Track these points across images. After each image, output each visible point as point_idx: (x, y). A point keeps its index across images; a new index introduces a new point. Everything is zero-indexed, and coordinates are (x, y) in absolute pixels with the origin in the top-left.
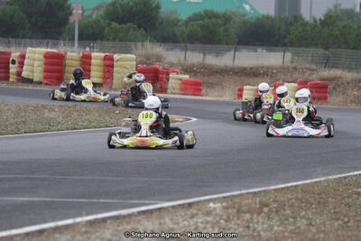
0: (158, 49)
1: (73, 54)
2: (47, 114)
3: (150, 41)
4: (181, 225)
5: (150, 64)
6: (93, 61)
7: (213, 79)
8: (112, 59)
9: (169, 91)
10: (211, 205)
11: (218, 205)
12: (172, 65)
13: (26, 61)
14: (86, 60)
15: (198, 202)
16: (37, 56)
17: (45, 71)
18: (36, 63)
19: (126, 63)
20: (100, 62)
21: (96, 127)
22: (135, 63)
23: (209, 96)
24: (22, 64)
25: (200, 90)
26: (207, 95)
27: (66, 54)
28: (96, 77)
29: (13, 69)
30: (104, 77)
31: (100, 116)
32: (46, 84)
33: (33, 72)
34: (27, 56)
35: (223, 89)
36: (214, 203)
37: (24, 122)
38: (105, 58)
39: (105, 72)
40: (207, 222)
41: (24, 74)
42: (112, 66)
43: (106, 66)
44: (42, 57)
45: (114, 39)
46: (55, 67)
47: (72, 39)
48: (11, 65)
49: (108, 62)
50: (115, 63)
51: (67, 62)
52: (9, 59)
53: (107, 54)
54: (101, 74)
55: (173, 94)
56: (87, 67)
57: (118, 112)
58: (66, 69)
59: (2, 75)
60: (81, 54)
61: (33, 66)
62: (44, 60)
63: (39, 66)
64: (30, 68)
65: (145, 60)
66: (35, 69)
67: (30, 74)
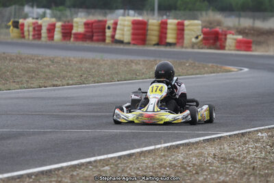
0: (218, 17)
1: (153, 21)
2: (134, 67)
3: (213, 10)
4: (236, 150)
5: (212, 28)
6: (169, 26)
7: (261, 39)
8: (183, 25)
9: (227, 48)
10: (260, 134)
11: (265, 135)
12: (229, 28)
13: (118, 27)
14: (163, 26)
15: (249, 132)
16: (126, 23)
17: (133, 34)
18: (126, 29)
19: (194, 27)
20: (175, 27)
22: (200, 27)
23: (257, 52)
24: (115, 29)
25: (250, 47)
26: (256, 51)
27: (148, 20)
29: (108, 33)
30: (178, 39)
32: (134, 44)
33: (123, 35)
34: (119, 23)
35: (268, 45)
36: (262, 133)
37: (117, 73)
38: (178, 24)
39: (178, 34)
40: (256, 148)
41: (117, 37)
42: (183, 30)
43: (179, 30)
44: (130, 23)
45: (185, 9)
46: (141, 32)
47: (153, 10)
48: (107, 30)
49: (180, 27)
50: (186, 28)
51: (149, 27)
52: (105, 26)
53: (179, 20)
54: (174, 36)
55: (229, 50)
56: (164, 30)
57: (187, 64)
58: (149, 32)
59: (101, 38)
60: (160, 22)
61: (123, 30)
62: (132, 25)
63: (128, 30)
64: (121, 32)
65: (208, 25)
66: (125, 33)
67: (121, 36)
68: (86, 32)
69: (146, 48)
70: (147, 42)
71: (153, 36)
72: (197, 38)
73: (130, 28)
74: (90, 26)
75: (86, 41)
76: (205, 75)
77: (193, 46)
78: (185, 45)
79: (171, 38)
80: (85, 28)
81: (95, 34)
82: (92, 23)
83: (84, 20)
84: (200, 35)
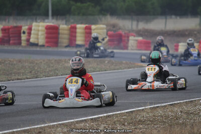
1: (64, 27)
5: (116, 31)
6: (78, 30)
8: (90, 29)
13: (32, 32)
14: (73, 30)
16: (40, 28)
17: (47, 38)
18: (40, 33)
19: (100, 31)
20: (83, 31)
21: (99, 71)
22: (105, 31)
24: (30, 34)
25: (150, 47)
27: (59, 26)
29: (24, 37)
30: (86, 41)
31: (98, 65)
32: (48, 46)
33: (38, 39)
34: (33, 28)
38: (86, 28)
39: (86, 37)
41: (32, 40)
42: (90, 33)
43: (86, 33)
44: (44, 28)
46: (53, 35)
48: (22, 35)
49: (88, 31)
50: (92, 31)
51: (60, 31)
52: (20, 31)
53: (87, 25)
54: (83, 38)
55: (132, 50)
56: (74, 34)
57: (106, 62)
58: (60, 36)
59: (16, 41)
60: (70, 26)
61: (38, 35)
62: (45, 30)
63: (42, 35)
64: (36, 36)
65: (112, 28)
66: (39, 37)
67: (36, 40)
68: (3, 36)
69: (59, 49)
70: (59, 44)
71: (64, 38)
72: (103, 40)
73: (44, 33)
74: (7, 31)
75: (4, 45)
76: (125, 70)
79: (80, 40)
80: (3, 33)
81: (11, 39)
82: (8, 29)
83: (1, 27)
84: (106, 38)
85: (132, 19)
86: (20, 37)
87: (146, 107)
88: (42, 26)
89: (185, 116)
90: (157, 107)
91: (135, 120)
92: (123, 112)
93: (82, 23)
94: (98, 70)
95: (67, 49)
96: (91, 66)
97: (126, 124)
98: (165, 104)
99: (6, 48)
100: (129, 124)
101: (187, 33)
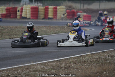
1: (41, 7)
5: (71, 10)
6: (49, 10)
8: (56, 9)
13: (23, 11)
14: (46, 10)
16: (28, 8)
17: (31, 14)
18: (28, 11)
19: (62, 9)
20: (52, 10)
22: (65, 10)
24: (22, 12)
27: (39, 7)
28: (51, 15)
29: (18, 14)
31: (61, 29)
32: (32, 19)
33: (26, 14)
34: (24, 8)
39: (54, 13)
41: (23, 15)
42: (57, 11)
43: (54, 11)
44: (30, 9)
48: (18, 12)
50: (58, 10)
51: (39, 10)
52: (17, 10)
53: (55, 7)
54: (52, 14)
56: (47, 12)
58: (39, 13)
59: (14, 16)
60: (45, 7)
61: (26, 12)
62: (31, 10)
65: (69, 8)
66: (27, 13)
67: (25, 15)
68: (6, 13)
69: (39, 21)
70: (39, 18)
71: (41, 14)
72: (64, 15)
73: (30, 11)
74: (9, 10)
75: (7, 18)
77: (62, 19)
78: (58, 19)
79: (50, 15)
80: (6, 11)
81: (11, 15)
82: (10, 9)
83: (6, 8)
84: (65, 14)
85: (81, 3)
86: (16, 13)
87: (89, 53)
88: (29, 7)
89: (111, 58)
90: (95, 53)
91: (82, 61)
92: (75, 56)
93: (52, 5)
94: (61, 32)
95: (43, 21)
96: (57, 30)
97: (77, 63)
98: (99, 52)
99: (8, 20)
100: (79, 63)
101: (112, 11)
